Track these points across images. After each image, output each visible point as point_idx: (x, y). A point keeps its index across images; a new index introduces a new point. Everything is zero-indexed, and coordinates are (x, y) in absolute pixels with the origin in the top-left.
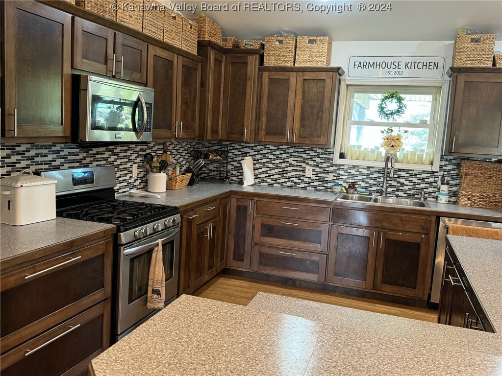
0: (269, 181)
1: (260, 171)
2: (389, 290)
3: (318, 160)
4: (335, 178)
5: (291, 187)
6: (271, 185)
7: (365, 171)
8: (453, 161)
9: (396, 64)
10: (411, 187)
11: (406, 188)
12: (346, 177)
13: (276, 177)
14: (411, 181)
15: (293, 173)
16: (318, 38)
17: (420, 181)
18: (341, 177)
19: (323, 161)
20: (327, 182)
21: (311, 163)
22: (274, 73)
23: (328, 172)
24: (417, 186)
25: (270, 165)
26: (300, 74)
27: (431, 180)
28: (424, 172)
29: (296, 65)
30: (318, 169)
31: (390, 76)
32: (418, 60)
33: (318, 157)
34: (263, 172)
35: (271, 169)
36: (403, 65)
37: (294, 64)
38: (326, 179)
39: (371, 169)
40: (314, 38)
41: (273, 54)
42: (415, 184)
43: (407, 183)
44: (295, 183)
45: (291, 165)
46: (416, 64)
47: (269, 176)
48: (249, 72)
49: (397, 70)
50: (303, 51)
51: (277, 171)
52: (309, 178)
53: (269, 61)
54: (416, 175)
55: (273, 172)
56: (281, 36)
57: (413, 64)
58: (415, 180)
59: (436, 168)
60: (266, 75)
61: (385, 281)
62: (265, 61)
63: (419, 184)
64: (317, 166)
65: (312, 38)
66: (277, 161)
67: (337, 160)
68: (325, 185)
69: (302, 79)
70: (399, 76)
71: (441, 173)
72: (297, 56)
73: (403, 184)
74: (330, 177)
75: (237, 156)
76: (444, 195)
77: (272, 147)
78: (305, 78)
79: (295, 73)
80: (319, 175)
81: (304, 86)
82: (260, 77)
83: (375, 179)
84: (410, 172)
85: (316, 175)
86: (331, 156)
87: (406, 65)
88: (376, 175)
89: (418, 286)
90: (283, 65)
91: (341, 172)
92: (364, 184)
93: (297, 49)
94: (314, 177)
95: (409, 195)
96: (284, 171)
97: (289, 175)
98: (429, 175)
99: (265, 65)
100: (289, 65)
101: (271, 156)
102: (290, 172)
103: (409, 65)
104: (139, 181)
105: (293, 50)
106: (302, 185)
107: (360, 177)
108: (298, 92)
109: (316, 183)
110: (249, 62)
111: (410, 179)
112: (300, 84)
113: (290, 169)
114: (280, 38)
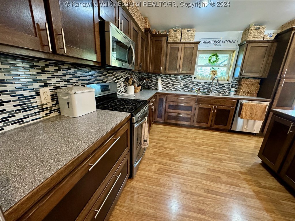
0: (167, 88)
1: (163, 85)
2: (216, 126)
3: (186, 80)
4: (192, 87)
5: (175, 90)
6: (168, 90)
7: (203, 84)
8: (237, 79)
9: (219, 41)
10: (220, 89)
11: (218, 90)
12: (196, 86)
13: (169, 87)
14: (220, 87)
15: (176, 85)
16: (191, 29)
17: (223, 87)
18: (194, 86)
19: (188, 80)
20: (189, 88)
21: (183, 81)
22: (172, 45)
23: (189, 85)
24: (222, 89)
25: (167, 83)
26: (183, 45)
27: (228, 86)
28: (225, 83)
29: (182, 41)
30: (185, 84)
31: (216, 46)
32: (227, 39)
33: (186, 79)
34: (165, 85)
35: (167, 84)
36: (221, 42)
37: (181, 41)
38: (188, 87)
39: (206, 83)
40: (190, 29)
41: (172, 37)
42: (221, 88)
43: (218, 88)
44: (177, 89)
45: (175, 82)
46: (227, 41)
47: (167, 87)
48: (163, 44)
49: (219, 44)
50: (185, 35)
51: (170, 84)
52: (182, 87)
53: (171, 40)
54: (222, 85)
55: (168, 85)
56: (175, 28)
57: (225, 41)
58: (221, 87)
59: (230, 82)
60: (169, 45)
61: (215, 124)
62: (169, 40)
63: (223, 88)
64: (185, 82)
65: (189, 29)
66: (170, 81)
67: (193, 80)
68: (188, 89)
69: (184, 47)
70: (219, 46)
71: (232, 84)
72: (182, 37)
73: (217, 88)
74: (190, 86)
75: (154, 79)
76: (233, 92)
77: (168, 76)
78: (186, 46)
79: (181, 44)
80: (186, 86)
81: (185, 50)
82: (167, 47)
83: (207, 87)
84: (220, 84)
85: (185, 86)
86: (191, 79)
87: (223, 42)
88: (207, 85)
89: (227, 125)
90: (176, 41)
91: (194, 84)
92: (202, 89)
93: (182, 34)
94: (184, 87)
95: (219, 92)
96: (172, 84)
97: (174, 86)
98: (227, 85)
99: (169, 41)
100: (179, 41)
101: (168, 79)
102: (175, 85)
103: (224, 42)
104: (124, 89)
105: (181, 35)
106: (179, 90)
107: (201, 86)
108: (182, 52)
109: (185, 89)
110: (163, 40)
111: (220, 86)
112: (183, 49)
113: (175, 84)
114: (175, 30)
